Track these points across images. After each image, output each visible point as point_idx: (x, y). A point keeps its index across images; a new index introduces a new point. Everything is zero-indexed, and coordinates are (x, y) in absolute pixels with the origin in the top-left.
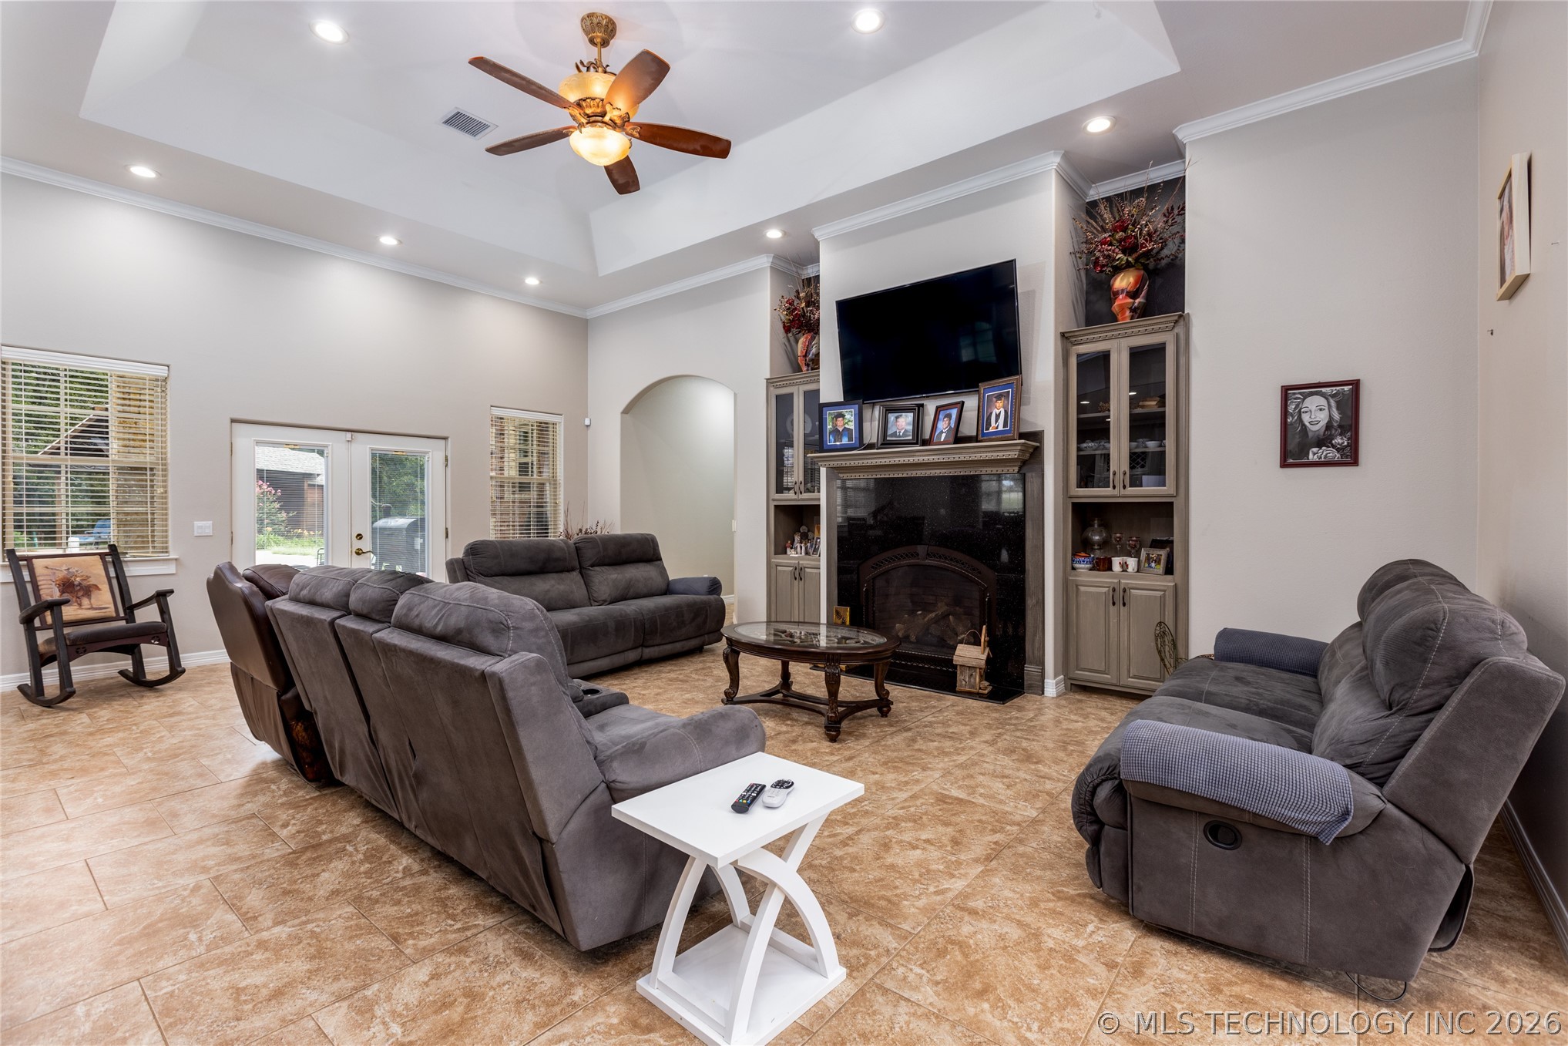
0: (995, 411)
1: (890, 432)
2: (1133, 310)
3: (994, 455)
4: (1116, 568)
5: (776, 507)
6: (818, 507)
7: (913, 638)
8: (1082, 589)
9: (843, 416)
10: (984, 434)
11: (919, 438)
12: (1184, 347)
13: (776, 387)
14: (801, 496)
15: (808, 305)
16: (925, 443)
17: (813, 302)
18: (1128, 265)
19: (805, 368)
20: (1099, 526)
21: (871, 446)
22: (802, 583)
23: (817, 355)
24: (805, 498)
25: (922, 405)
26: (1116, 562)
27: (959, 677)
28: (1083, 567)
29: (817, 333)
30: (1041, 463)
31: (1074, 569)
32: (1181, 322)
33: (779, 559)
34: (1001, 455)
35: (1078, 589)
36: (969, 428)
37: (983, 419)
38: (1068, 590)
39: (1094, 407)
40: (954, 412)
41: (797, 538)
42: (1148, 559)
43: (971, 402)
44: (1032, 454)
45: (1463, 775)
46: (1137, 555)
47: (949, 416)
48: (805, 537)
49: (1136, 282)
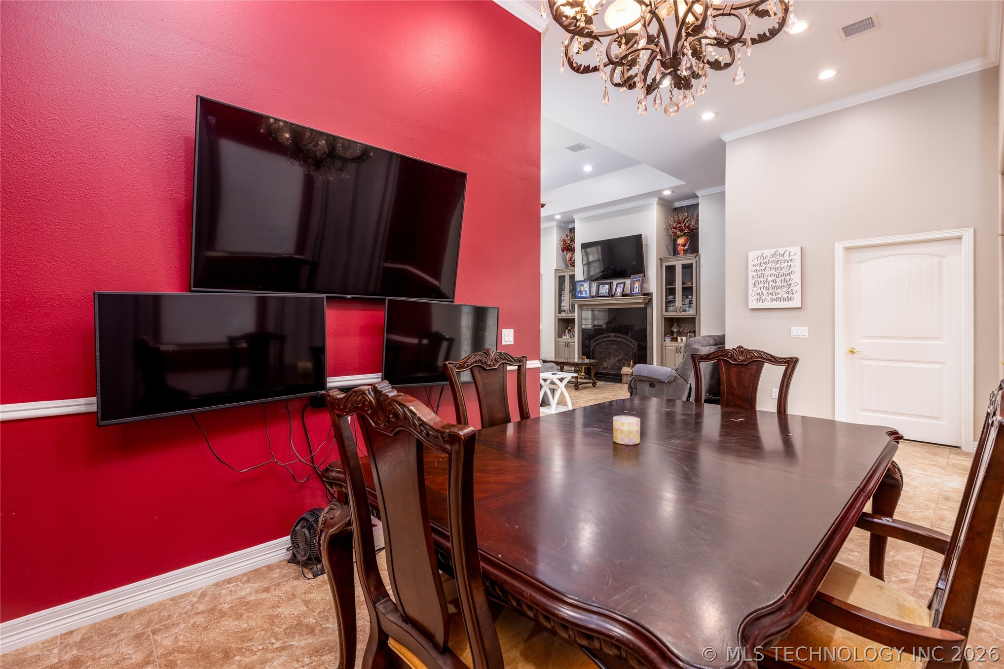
0: (636, 286)
1: (600, 292)
2: (684, 251)
3: (635, 301)
4: (679, 340)
5: (558, 319)
6: (574, 319)
7: (609, 367)
8: (667, 348)
9: (583, 286)
10: (632, 294)
11: (611, 294)
12: (698, 264)
13: (559, 273)
14: (568, 315)
15: (571, 242)
16: (613, 296)
17: (572, 240)
18: (682, 236)
19: (570, 266)
20: (676, 326)
21: (593, 297)
22: (568, 348)
23: (574, 260)
24: (570, 316)
25: (612, 282)
26: (679, 338)
27: (623, 378)
28: (668, 340)
29: (574, 252)
30: (652, 304)
31: (665, 341)
32: (698, 256)
33: (560, 340)
34: (637, 301)
35: (666, 348)
36: (628, 291)
37: (632, 288)
38: (662, 348)
39: (672, 284)
40: (622, 285)
41: (567, 331)
42: (690, 337)
43: (628, 282)
44: (649, 301)
45: (687, 367)
46: (686, 336)
47: (621, 287)
48: (570, 331)
49: (685, 242)
